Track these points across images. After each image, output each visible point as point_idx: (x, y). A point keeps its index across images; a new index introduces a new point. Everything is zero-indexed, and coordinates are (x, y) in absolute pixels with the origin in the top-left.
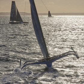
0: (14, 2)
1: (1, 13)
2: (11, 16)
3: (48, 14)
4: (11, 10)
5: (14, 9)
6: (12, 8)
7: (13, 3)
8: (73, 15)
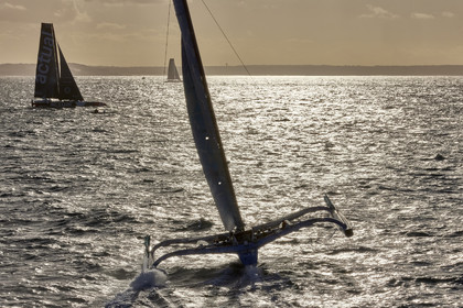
0: (51, 25)
1: (3, 66)
2: (38, 78)
3: (167, 70)
4: (39, 56)
5: (48, 52)
6: (41, 49)
7: (47, 30)
8: (265, 74)
